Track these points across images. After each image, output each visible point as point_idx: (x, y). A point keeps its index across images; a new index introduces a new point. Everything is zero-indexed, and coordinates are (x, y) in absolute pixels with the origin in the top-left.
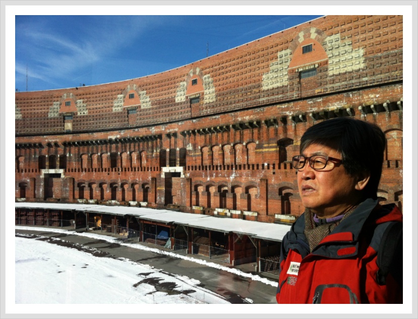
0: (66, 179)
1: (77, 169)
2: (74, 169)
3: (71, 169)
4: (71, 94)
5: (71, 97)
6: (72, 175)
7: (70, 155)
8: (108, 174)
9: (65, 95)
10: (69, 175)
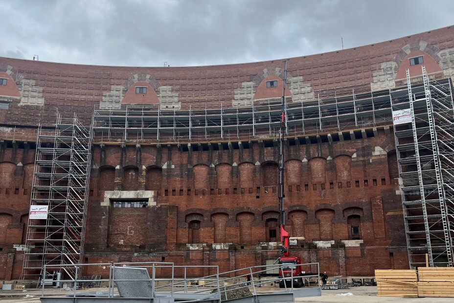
0: (160, 208)
1: (185, 189)
2: (178, 189)
3: (170, 190)
4: (148, 76)
5: (147, 81)
6: (173, 200)
7: (169, 165)
8: (258, 197)
9: (136, 76)
10: (167, 201)
